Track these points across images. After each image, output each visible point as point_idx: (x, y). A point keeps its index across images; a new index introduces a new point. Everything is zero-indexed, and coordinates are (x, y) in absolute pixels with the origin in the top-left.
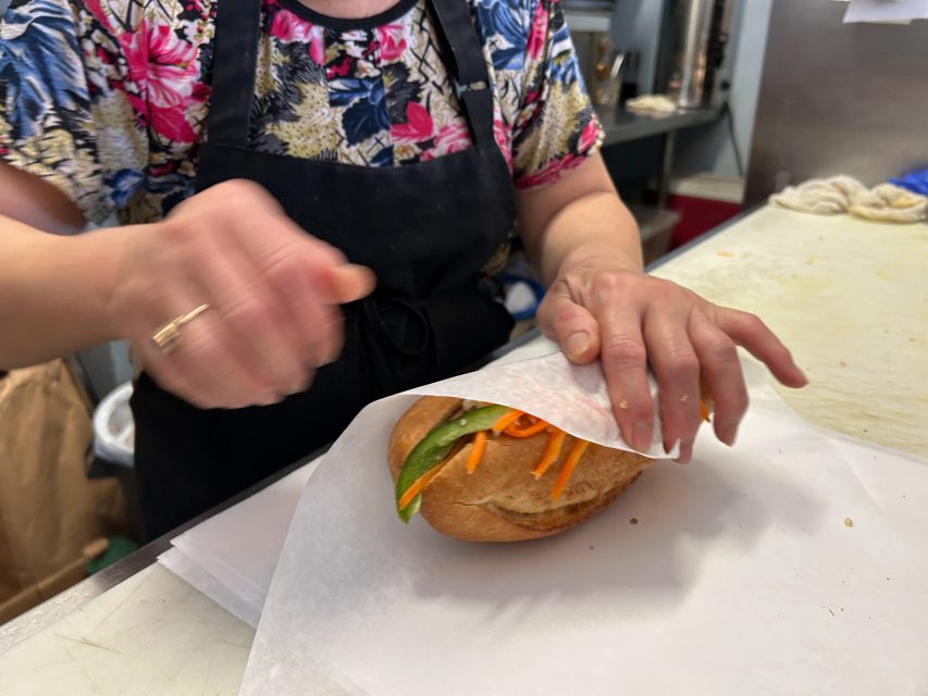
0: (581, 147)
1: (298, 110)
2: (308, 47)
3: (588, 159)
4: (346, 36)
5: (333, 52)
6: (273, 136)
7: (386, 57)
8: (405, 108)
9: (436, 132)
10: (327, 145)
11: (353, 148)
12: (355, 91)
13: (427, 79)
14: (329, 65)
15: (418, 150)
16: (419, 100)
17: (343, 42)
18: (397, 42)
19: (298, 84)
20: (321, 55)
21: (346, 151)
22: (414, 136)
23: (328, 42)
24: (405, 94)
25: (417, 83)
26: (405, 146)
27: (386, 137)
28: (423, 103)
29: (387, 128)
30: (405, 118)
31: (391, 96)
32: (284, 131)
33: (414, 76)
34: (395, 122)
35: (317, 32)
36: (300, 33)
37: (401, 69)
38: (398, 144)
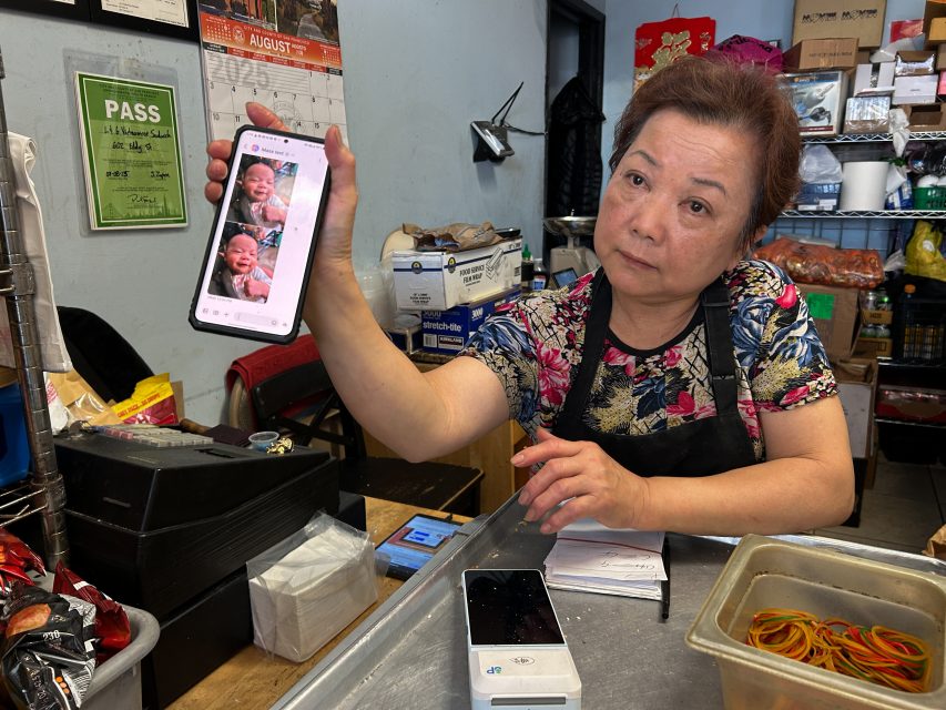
0: (783, 402)
1: (612, 401)
2: (625, 368)
3: (784, 412)
4: (648, 360)
5: (641, 369)
6: (592, 416)
7: (668, 365)
8: (677, 396)
9: (696, 410)
10: (624, 420)
11: (641, 421)
12: (648, 386)
13: (694, 377)
14: (637, 377)
15: (683, 421)
16: (687, 390)
17: (646, 364)
18: (677, 355)
19: (614, 388)
20: (633, 372)
21: (636, 423)
22: (681, 412)
23: (637, 364)
24: (678, 386)
25: (687, 379)
26: (675, 418)
27: (663, 413)
28: (690, 392)
29: (664, 407)
30: (677, 401)
31: (668, 388)
32: (599, 413)
33: (686, 375)
34: (670, 404)
35: (631, 359)
36: (620, 360)
37: (678, 372)
38: (671, 417)
